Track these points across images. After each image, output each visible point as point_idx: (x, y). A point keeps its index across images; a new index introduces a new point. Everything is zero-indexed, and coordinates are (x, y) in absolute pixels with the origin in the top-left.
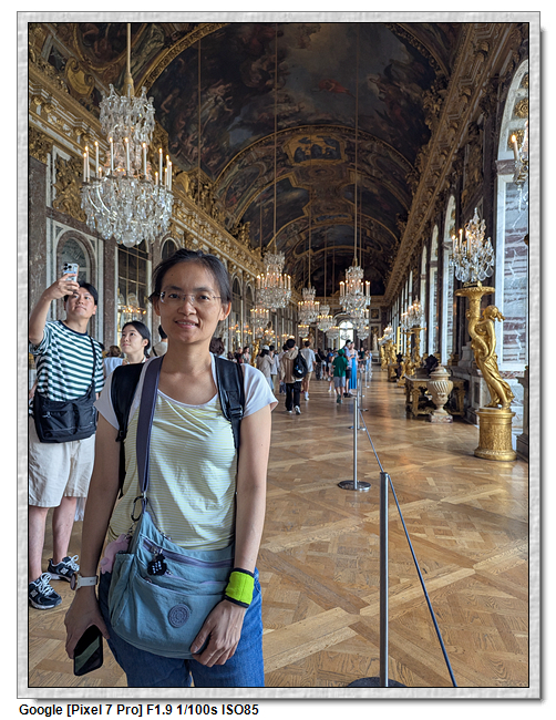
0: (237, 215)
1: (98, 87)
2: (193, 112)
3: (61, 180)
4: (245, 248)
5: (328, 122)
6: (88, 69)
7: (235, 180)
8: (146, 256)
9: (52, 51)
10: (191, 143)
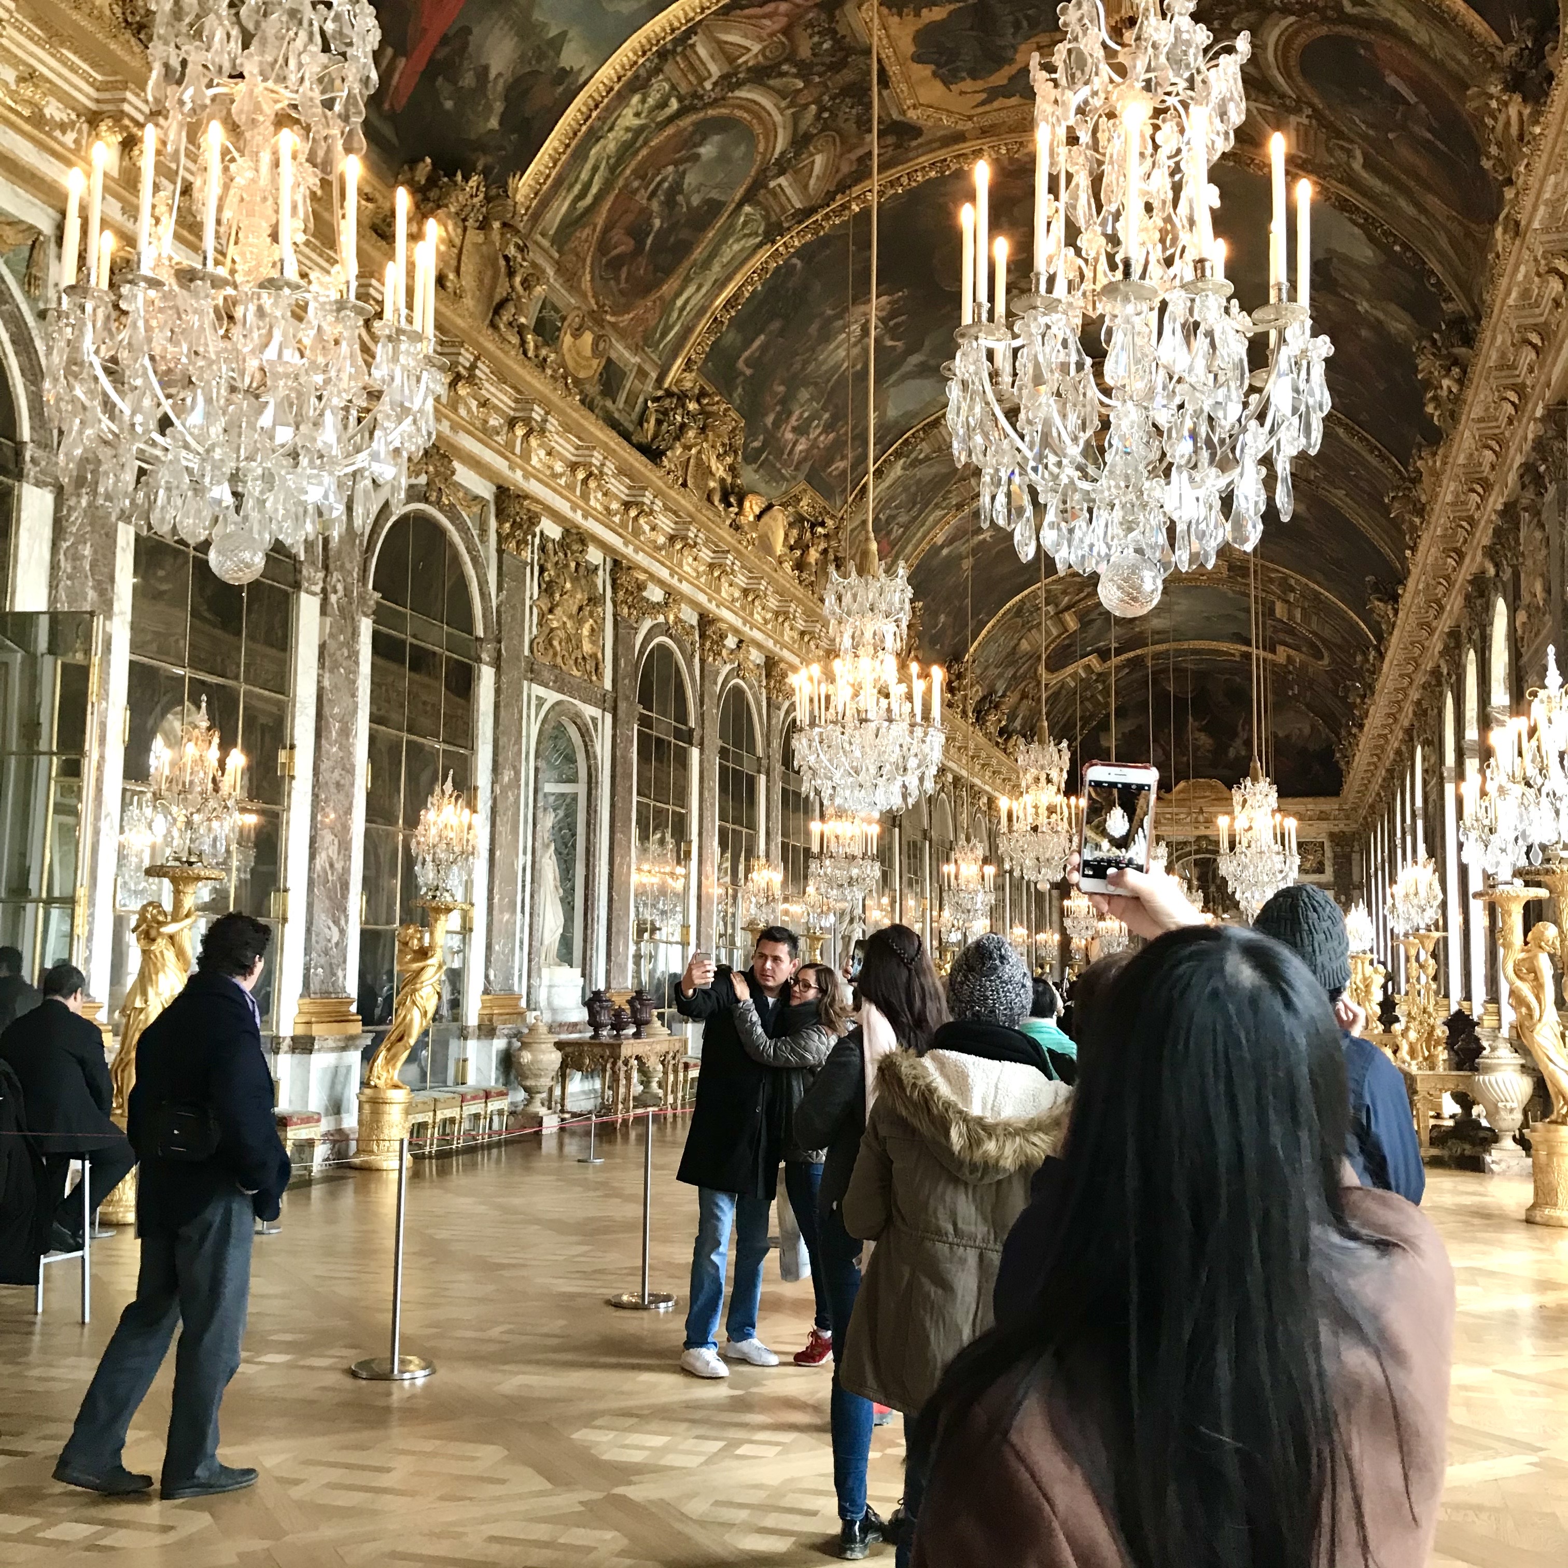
1: (613, 355)
2: (806, 363)
3: (548, 589)
6: (600, 323)
7: (892, 499)
8: (687, 736)
9: (543, 307)
10: (794, 430)
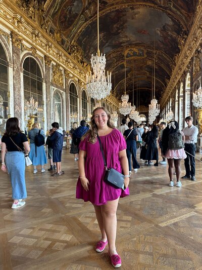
1: (63, 38)
2: (92, 43)
3: (54, 72)
5: (140, 44)
6: (61, 33)
9: (51, 28)
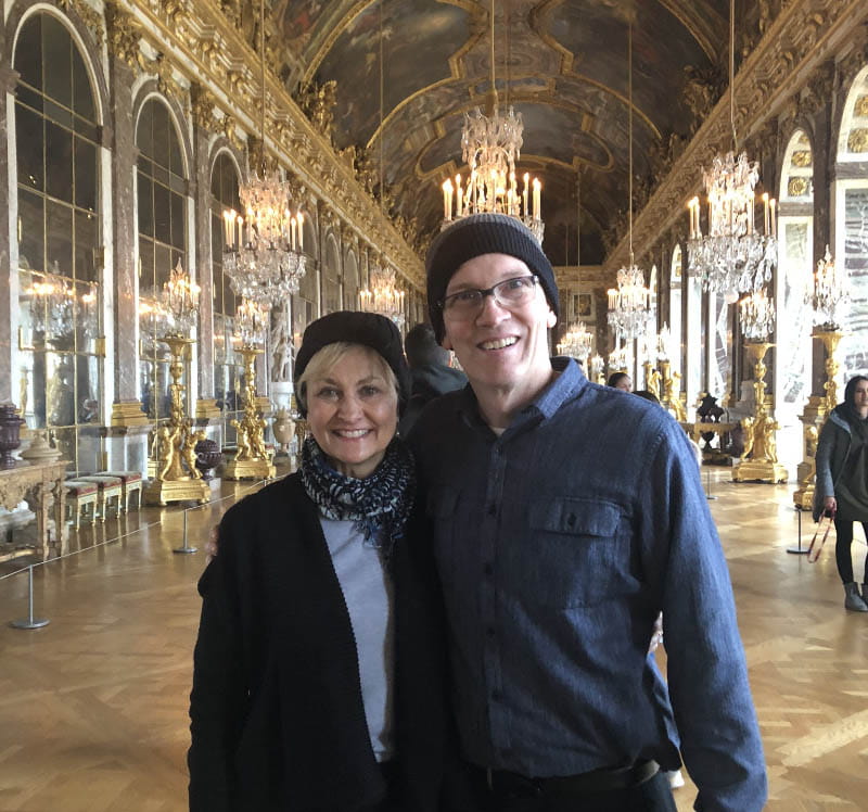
0: (309, 60)
4: (325, 144)
